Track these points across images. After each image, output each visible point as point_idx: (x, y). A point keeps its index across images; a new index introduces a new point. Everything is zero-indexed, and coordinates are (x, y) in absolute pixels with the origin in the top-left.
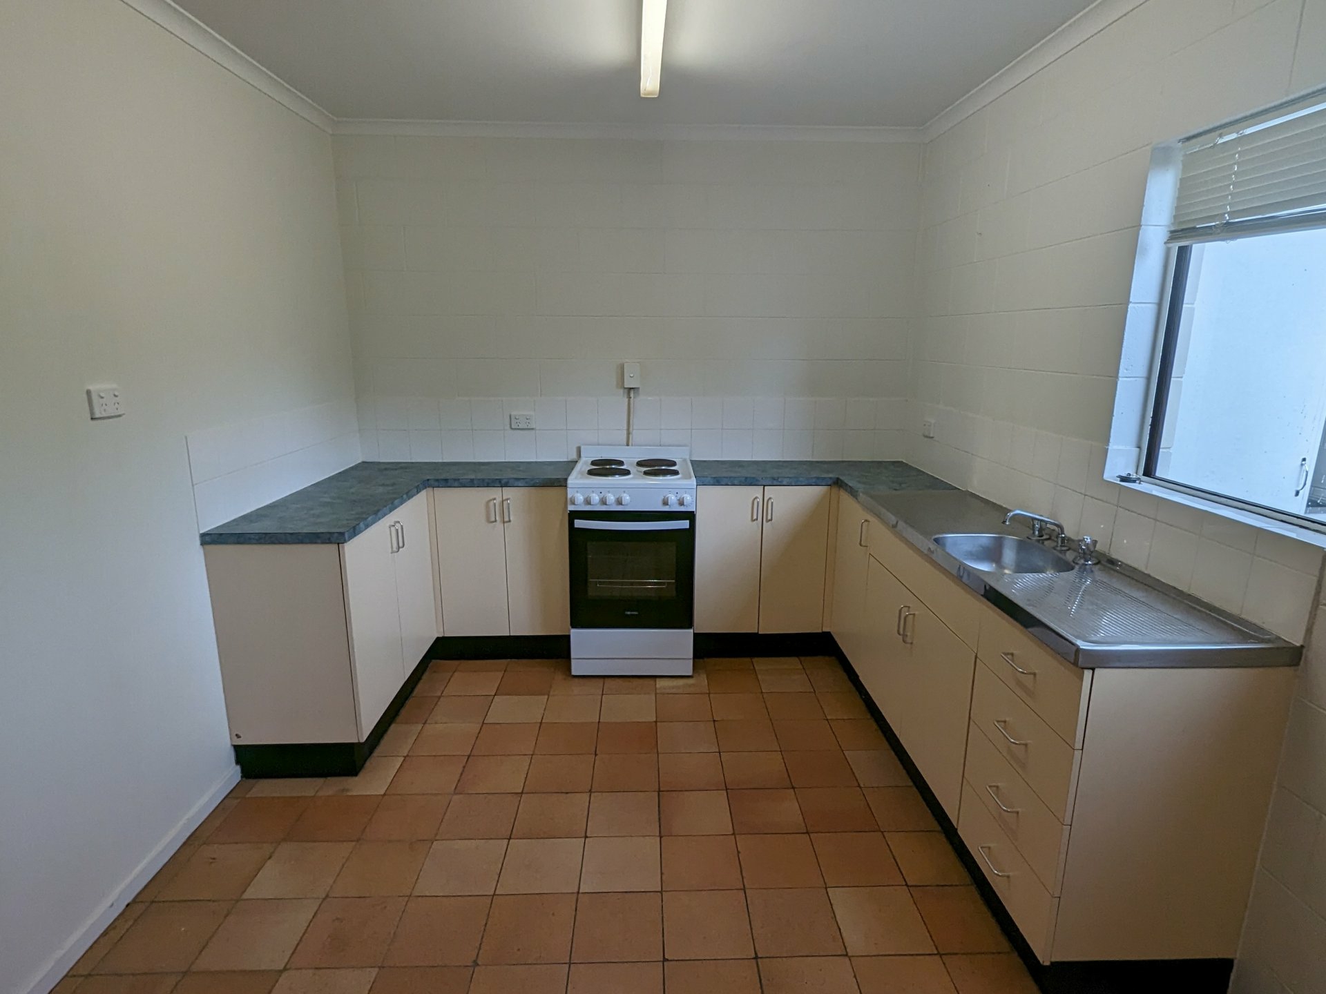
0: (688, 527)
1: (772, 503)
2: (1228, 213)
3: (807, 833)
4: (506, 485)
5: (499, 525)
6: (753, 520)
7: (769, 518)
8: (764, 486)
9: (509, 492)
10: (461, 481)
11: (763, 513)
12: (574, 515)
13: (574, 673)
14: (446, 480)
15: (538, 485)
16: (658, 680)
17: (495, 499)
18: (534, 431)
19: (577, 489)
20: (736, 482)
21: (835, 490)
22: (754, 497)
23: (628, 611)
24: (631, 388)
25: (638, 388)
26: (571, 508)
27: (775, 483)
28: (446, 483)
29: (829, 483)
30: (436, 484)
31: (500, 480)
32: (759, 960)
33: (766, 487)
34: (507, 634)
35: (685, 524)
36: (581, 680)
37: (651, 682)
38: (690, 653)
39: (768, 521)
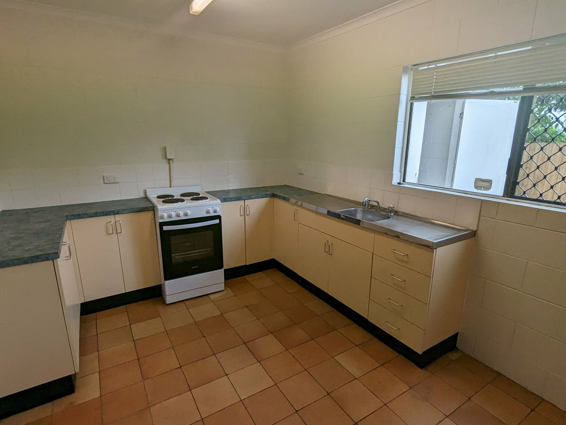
0: (219, 222)
1: (249, 207)
2: (433, 92)
3: (312, 339)
4: (118, 213)
5: (114, 235)
6: (241, 216)
7: (248, 214)
8: (245, 200)
9: (118, 217)
10: (88, 214)
11: (245, 213)
12: (162, 224)
13: (168, 302)
14: (79, 215)
15: (136, 211)
16: (209, 296)
17: (111, 222)
18: (118, 184)
19: (163, 211)
20: (233, 199)
21: (272, 199)
22: (240, 205)
23: (193, 267)
24: (170, 159)
25: (174, 159)
26: (161, 221)
27: (249, 198)
28: (79, 216)
29: (270, 196)
30: (73, 217)
31: (113, 211)
32: (330, 394)
33: (246, 201)
34: (124, 292)
35: (217, 221)
36: (172, 305)
37: (207, 297)
38: (223, 280)
39: (247, 215)
